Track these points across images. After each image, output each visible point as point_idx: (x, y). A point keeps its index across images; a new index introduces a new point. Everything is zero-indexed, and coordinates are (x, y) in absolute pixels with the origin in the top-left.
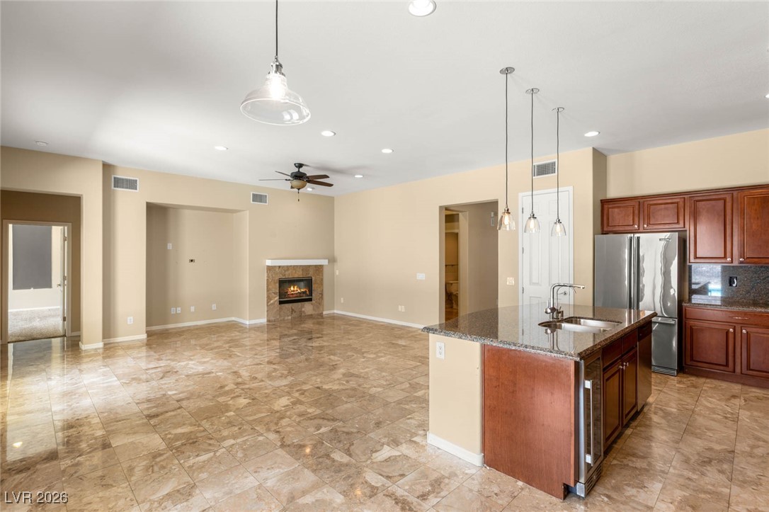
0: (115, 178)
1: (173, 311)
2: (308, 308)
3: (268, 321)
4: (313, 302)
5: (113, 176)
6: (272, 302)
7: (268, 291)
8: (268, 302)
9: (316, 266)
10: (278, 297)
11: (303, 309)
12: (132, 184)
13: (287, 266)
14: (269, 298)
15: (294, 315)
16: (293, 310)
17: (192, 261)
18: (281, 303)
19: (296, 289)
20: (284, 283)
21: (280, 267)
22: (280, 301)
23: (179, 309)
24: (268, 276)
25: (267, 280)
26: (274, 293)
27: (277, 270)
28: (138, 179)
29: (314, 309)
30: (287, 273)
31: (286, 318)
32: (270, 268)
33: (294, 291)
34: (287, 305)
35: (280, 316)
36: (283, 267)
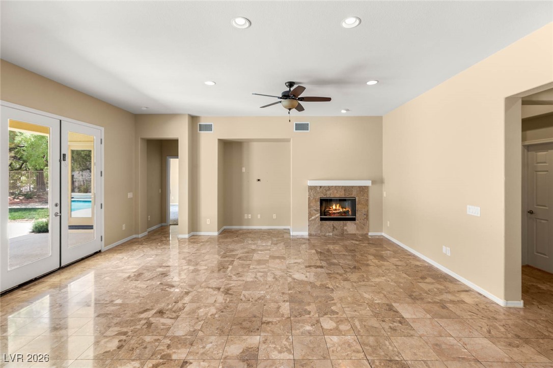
0: (200, 125)
1: (246, 216)
2: (350, 227)
3: (310, 235)
4: (357, 222)
5: (199, 124)
6: (313, 218)
7: (309, 207)
8: (309, 218)
9: (360, 187)
10: (319, 214)
11: (345, 228)
12: (208, 128)
13: (329, 187)
14: (310, 215)
15: (336, 232)
16: (334, 227)
17: (259, 180)
18: (322, 219)
19: (338, 207)
20: (325, 202)
21: (321, 187)
22: (321, 218)
23: (250, 215)
24: (310, 195)
25: (309, 198)
26: (316, 210)
27: (318, 189)
28: (213, 124)
29: (357, 229)
30: (328, 193)
31: (327, 234)
32: (311, 188)
33: (336, 210)
34: (328, 222)
35: (321, 231)
36: (324, 187)
